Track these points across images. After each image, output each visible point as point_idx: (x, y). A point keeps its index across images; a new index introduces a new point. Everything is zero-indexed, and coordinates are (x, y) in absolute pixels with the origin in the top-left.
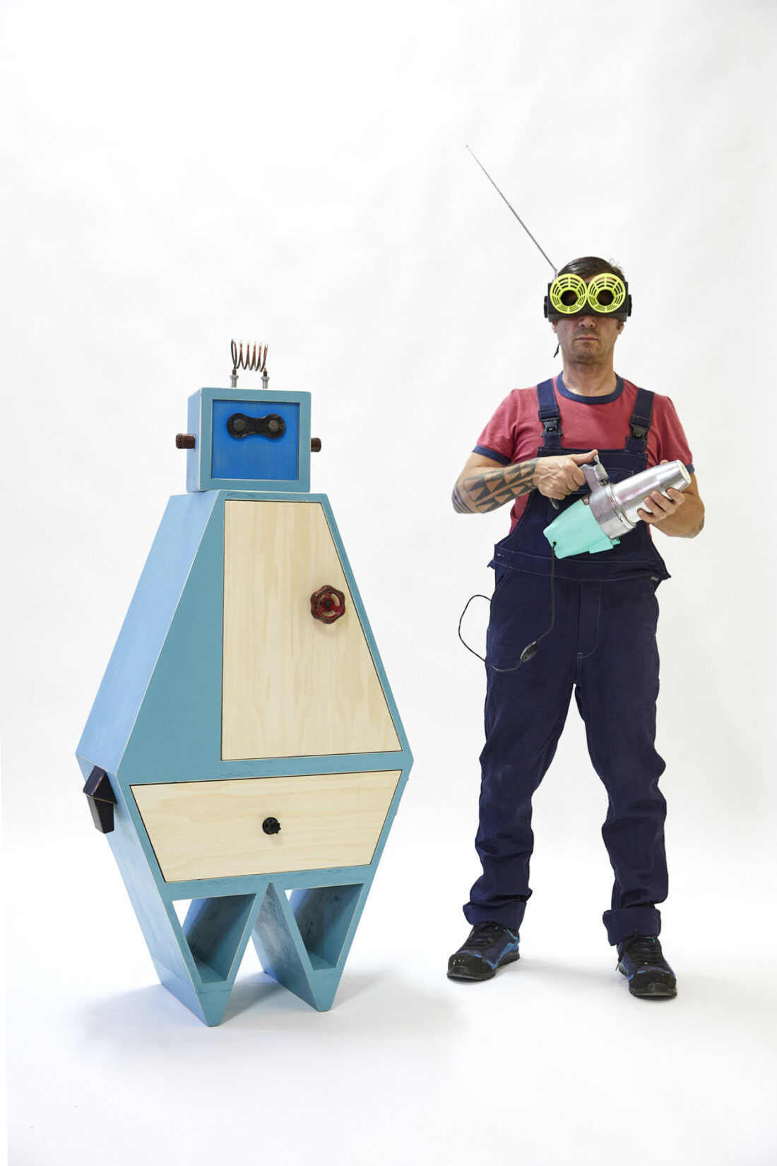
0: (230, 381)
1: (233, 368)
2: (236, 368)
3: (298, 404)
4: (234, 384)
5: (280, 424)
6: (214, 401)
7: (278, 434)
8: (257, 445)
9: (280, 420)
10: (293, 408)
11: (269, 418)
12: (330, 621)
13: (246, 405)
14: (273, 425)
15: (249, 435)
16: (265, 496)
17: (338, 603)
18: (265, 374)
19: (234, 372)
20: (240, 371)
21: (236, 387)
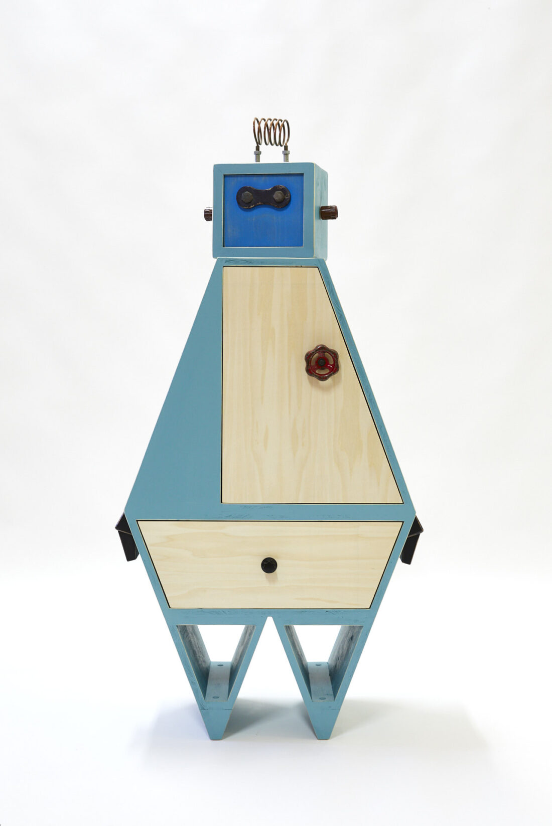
0: (254, 156)
1: (256, 145)
2: (258, 143)
4: (258, 159)
5: (285, 195)
6: (225, 176)
7: (283, 204)
8: (265, 214)
9: (285, 191)
10: (298, 178)
11: (275, 189)
12: (322, 378)
13: (255, 178)
14: (278, 196)
15: (256, 207)
16: (262, 262)
17: (332, 362)
18: (286, 148)
19: (258, 148)
20: (263, 147)
21: (259, 162)
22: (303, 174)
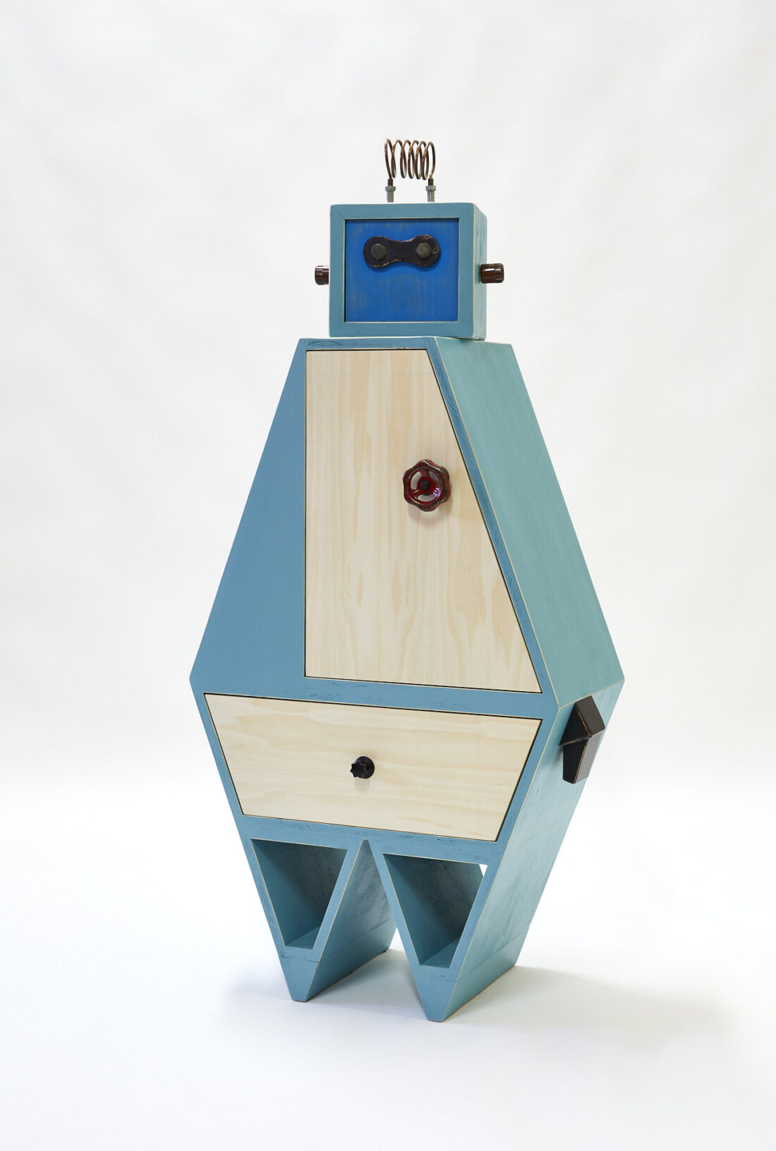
0: (385, 194)
1: (388, 178)
2: (392, 175)
3: (457, 220)
4: (390, 198)
5: (432, 248)
6: (347, 221)
7: (429, 261)
8: (404, 275)
9: (432, 243)
10: (452, 224)
11: (418, 241)
13: (389, 225)
14: (422, 249)
15: (391, 265)
18: (431, 182)
19: (390, 182)
20: (398, 180)
21: (392, 201)
22: (458, 219)
